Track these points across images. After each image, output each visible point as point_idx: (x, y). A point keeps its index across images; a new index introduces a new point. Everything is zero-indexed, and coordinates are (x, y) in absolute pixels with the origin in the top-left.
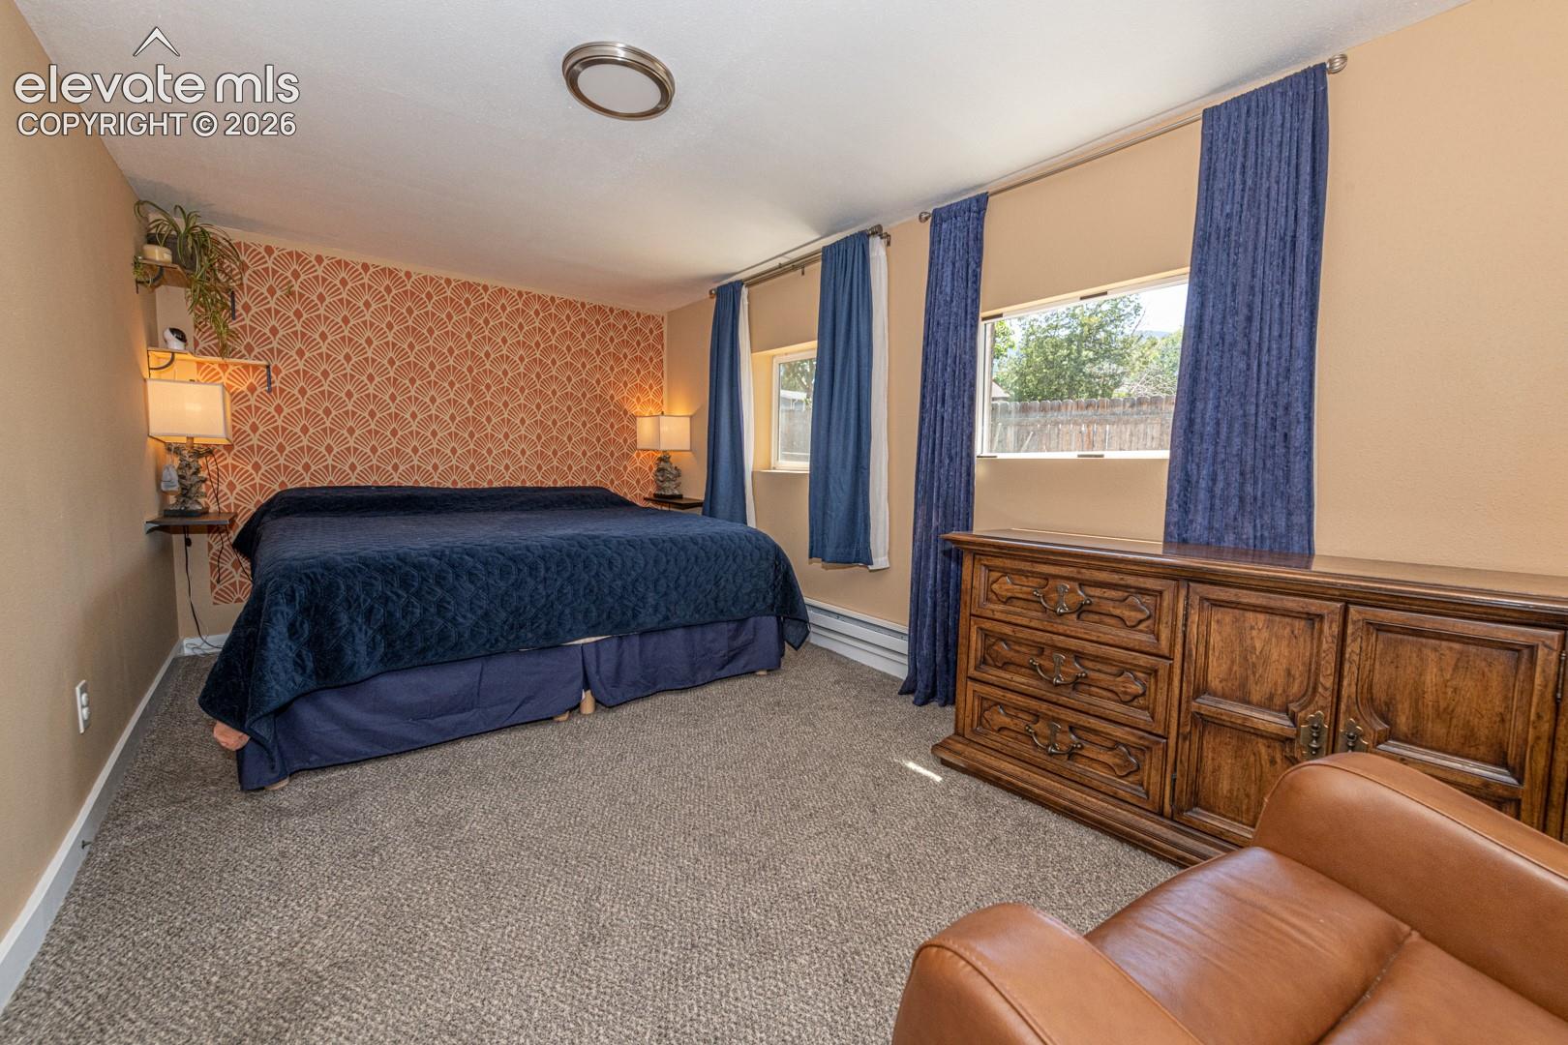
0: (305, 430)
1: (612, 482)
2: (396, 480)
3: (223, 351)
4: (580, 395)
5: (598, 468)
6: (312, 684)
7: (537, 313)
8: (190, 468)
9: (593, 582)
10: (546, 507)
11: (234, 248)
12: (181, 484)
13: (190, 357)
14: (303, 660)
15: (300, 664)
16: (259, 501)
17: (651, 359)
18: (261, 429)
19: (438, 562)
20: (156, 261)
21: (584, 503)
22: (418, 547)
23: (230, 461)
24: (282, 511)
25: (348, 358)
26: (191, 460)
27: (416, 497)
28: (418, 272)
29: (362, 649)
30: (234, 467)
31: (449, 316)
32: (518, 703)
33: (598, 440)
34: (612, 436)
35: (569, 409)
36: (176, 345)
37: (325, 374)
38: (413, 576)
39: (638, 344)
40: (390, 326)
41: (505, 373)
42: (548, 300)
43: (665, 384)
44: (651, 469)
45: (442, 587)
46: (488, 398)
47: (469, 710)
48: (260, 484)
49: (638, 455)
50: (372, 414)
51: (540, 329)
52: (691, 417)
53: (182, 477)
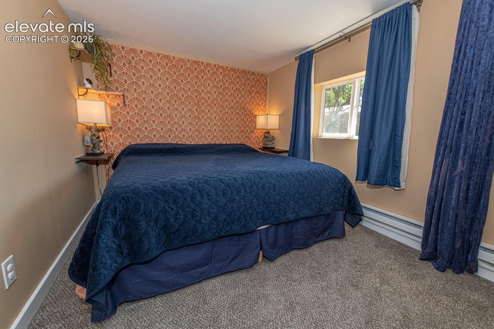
0: (137, 121)
1: (247, 142)
2: (170, 141)
3: (106, 89)
4: (236, 107)
5: (242, 136)
6: (127, 262)
7: (221, 73)
8: (95, 136)
9: (267, 197)
10: (225, 152)
11: (110, 48)
12: (91, 142)
13: (93, 91)
14: (121, 249)
15: (120, 251)
16: (122, 149)
17: (263, 92)
18: (122, 121)
19: (192, 189)
20: (78, 48)
21: (240, 151)
22: (181, 179)
23: (111, 133)
24: (128, 153)
25: (152, 92)
26: (95, 133)
27: (177, 148)
28: (177, 57)
29: (153, 240)
30: (113, 136)
31: (189, 75)
32: (230, 261)
33: (242, 125)
34: (247, 123)
35: (232, 113)
36: (88, 85)
37: (144, 99)
38: (179, 197)
39: (258, 86)
40: (167, 79)
41: (209, 98)
42: (225, 68)
43: (267, 102)
44: (261, 137)
45: (194, 203)
46: (203, 108)
47: (207, 265)
48: (122, 142)
49: (257, 131)
50: (161, 115)
51: (222, 80)
52: (280, 115)
53: (92, 140)
